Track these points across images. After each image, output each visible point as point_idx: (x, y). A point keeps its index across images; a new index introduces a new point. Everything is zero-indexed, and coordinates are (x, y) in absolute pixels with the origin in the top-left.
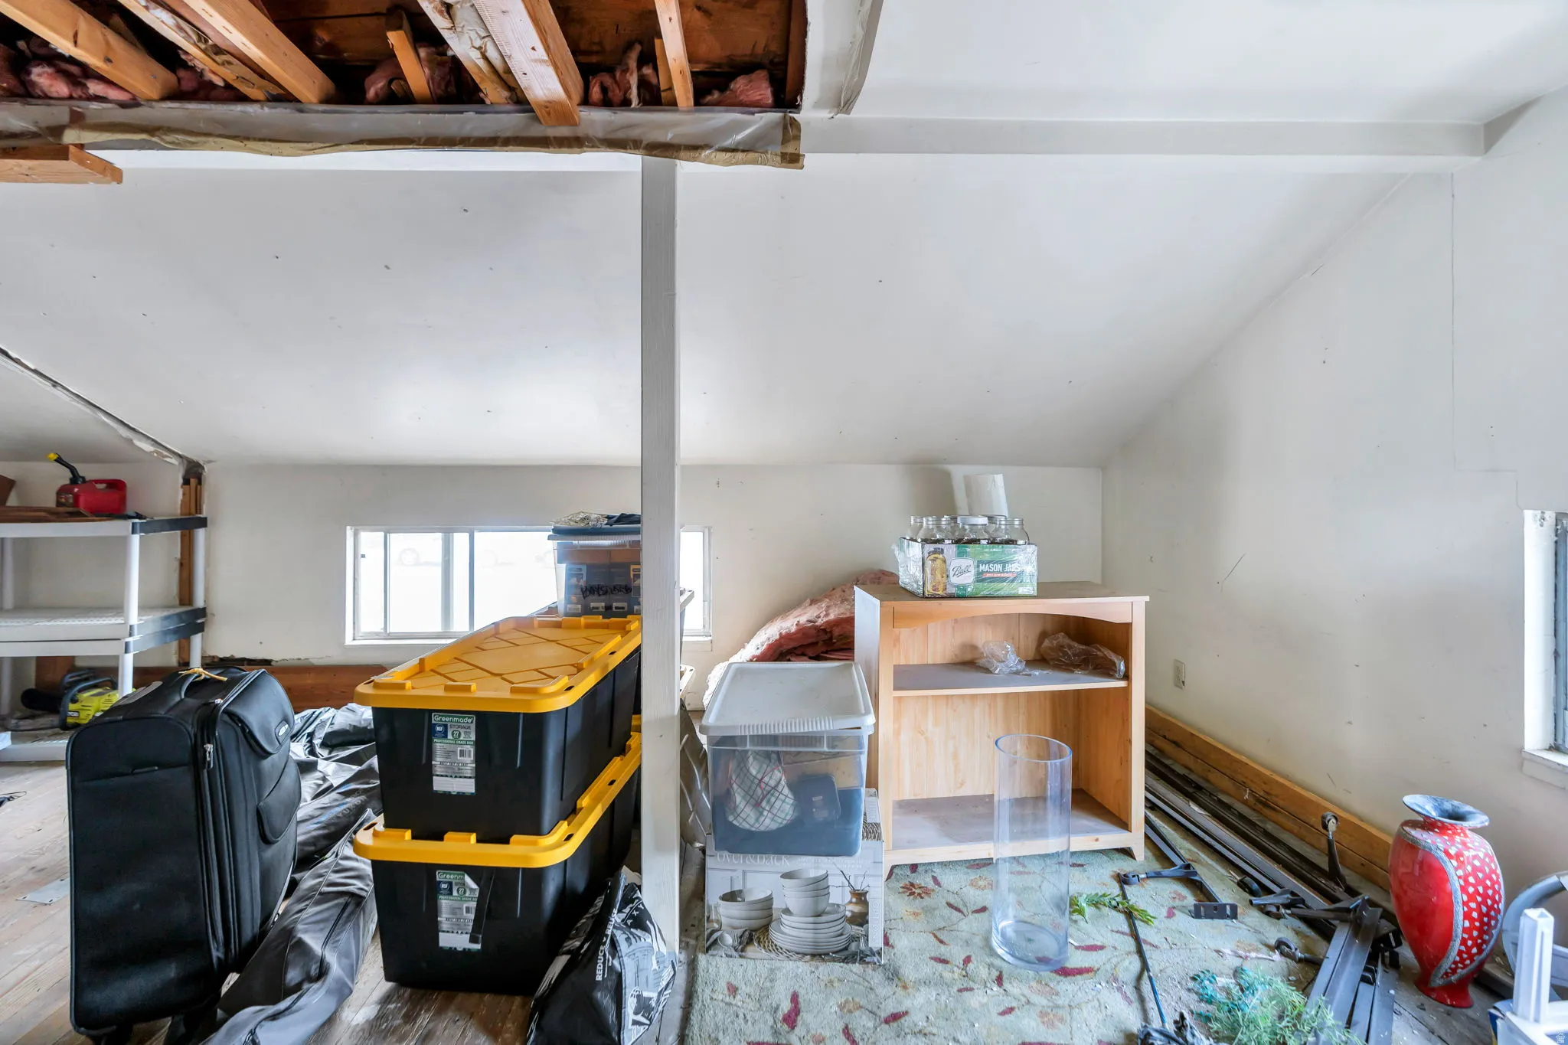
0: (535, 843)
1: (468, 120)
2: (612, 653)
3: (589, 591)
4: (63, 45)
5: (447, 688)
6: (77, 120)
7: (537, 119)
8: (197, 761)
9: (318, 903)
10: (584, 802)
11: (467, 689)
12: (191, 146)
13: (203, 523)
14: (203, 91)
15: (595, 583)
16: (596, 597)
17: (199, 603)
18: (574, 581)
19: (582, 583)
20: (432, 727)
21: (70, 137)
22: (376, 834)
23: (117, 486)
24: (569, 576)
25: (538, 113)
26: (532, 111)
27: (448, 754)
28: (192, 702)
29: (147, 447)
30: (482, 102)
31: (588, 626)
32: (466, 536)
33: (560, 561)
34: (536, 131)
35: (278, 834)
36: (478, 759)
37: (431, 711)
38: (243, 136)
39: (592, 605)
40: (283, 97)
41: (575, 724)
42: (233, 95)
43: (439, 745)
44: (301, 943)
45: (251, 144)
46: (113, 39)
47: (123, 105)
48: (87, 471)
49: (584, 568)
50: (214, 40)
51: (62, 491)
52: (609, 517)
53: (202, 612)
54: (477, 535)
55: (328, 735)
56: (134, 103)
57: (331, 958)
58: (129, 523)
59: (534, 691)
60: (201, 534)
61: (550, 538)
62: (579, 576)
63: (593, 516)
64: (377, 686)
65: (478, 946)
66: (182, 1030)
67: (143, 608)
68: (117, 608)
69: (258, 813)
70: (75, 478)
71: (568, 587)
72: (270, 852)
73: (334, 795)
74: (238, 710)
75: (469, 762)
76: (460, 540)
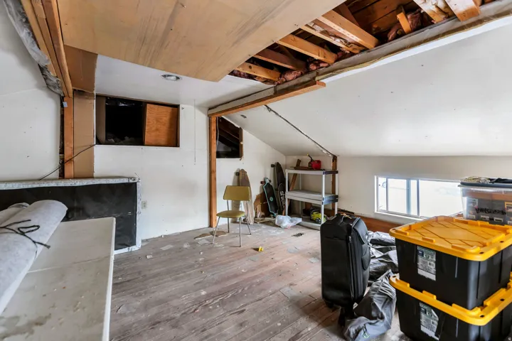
0: (465, 312)
1: (428, 32)
2: (502, 242)
3: (479, 210)
4: (317, 57)
5: (423, 239)
6: (318, 74)
7: (459, 20)
8: (347, 241)
9: (378, 294)
10: (488, 303)
11: (432, 241)
12: (342, 72)
13: (337, 172)
14: (345, 56)
15: (484, 207)
16: (484, 213)
17: (337, 194)
18: (471, 205)
19: (476, 206)
20: (417, 251)
21: (317, 79)
22: (397, 280)
23: (319, 162)
24: (469, 202)
25: (459, 17)
26: (457, 17)
27: (424, 262)
28: (345, 223)
29: (325, 152)
30: (433, 23)
31: (482, 226)
32: (416, 181)
33: (464, 196)
34: (459, 24)
35: (367, 268)
36: (436, 268)
37: (417, 245)
38: (354, 65)
39: (482, 216)
40: (365, 49)
41: (483, 270)
42: (352, 54)
43: (420, 258)
44: (375, 304)
45: (356, 67)
46: (325, 51)
47: (327, 67)
48: (314, 159)
49: (477, 200)
50: (349, 41)
51: (310, 163)
52: (491, 180)
53: (337, 196)
54: (420, 181)
55: (372, 240)
56: (329, 66)
57: (384, 314)
58: (322, 172)
59: (463, 250)
60: (337, 175)
61: (459, 186)
62: (474, 203)
63: (482, 179)
64: (397, 231)
65: (438, 339)
66: (344, 311)
67: (326, 193)
68: (320, 193)
69: (362, 261)
70: (312, 160)
71: (468, 207)
72: (365, 272)
73: (377, 260)
74: (356, 228)
75: (433, 268)
76: (413, 183)
